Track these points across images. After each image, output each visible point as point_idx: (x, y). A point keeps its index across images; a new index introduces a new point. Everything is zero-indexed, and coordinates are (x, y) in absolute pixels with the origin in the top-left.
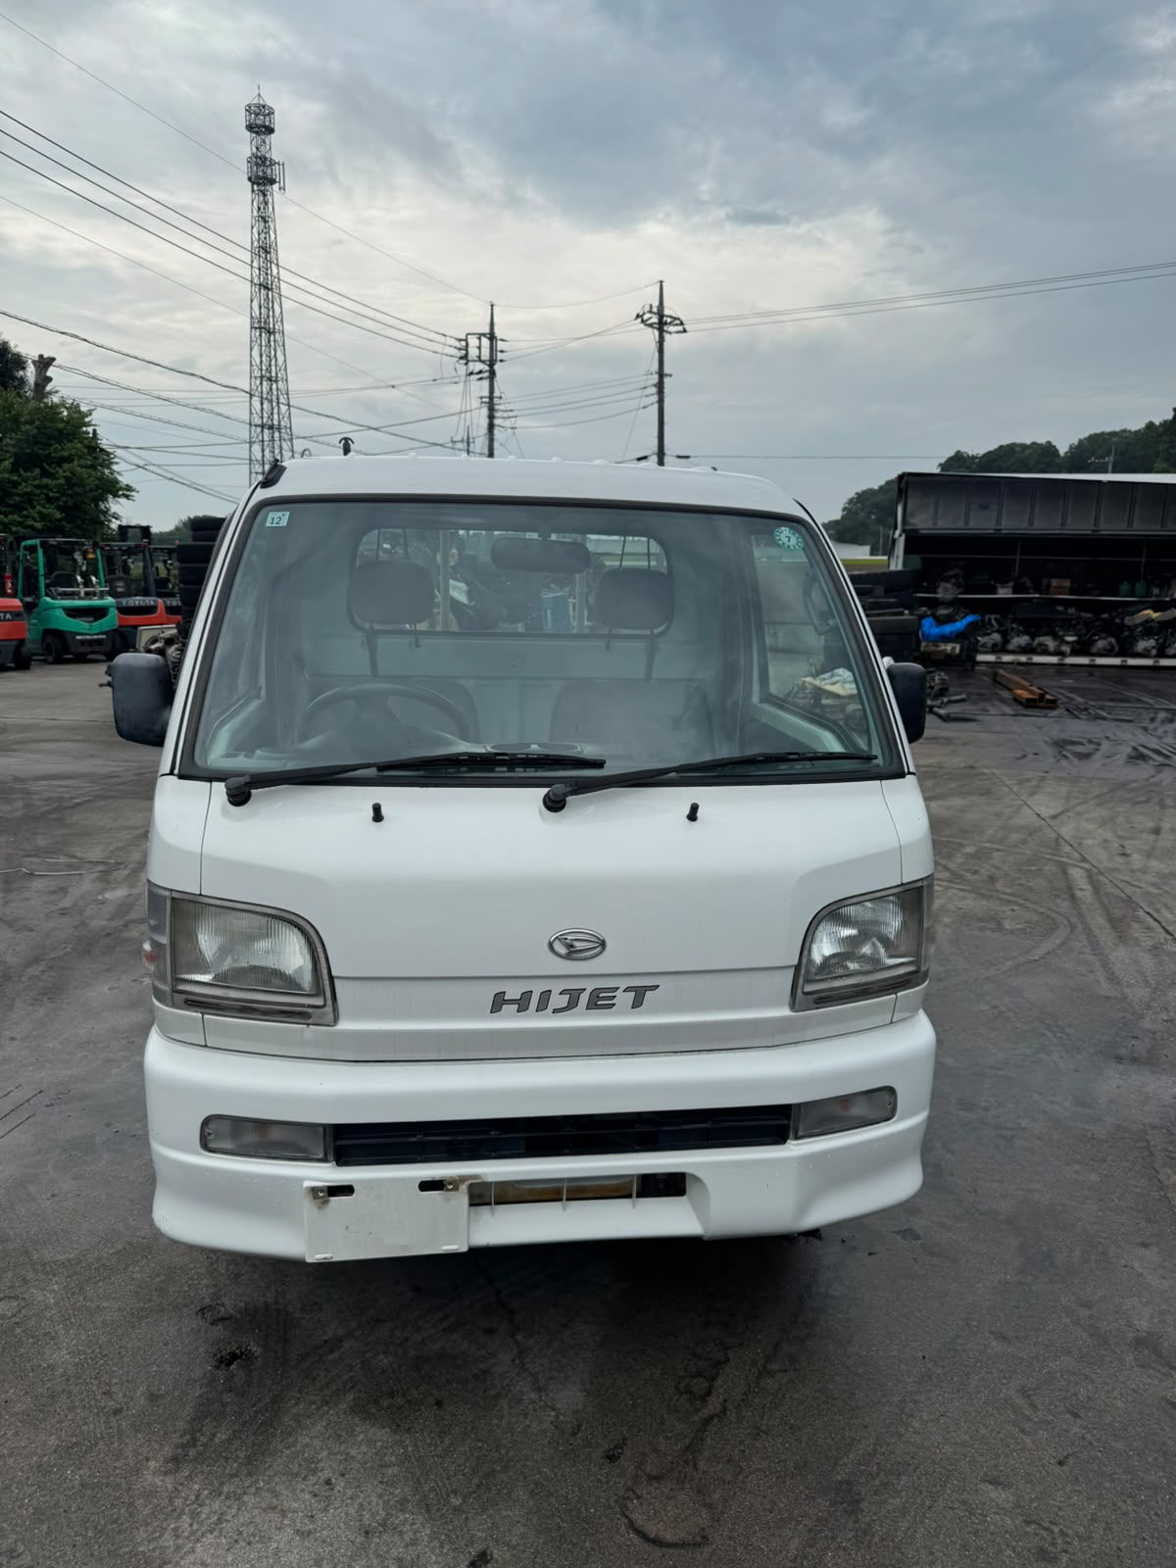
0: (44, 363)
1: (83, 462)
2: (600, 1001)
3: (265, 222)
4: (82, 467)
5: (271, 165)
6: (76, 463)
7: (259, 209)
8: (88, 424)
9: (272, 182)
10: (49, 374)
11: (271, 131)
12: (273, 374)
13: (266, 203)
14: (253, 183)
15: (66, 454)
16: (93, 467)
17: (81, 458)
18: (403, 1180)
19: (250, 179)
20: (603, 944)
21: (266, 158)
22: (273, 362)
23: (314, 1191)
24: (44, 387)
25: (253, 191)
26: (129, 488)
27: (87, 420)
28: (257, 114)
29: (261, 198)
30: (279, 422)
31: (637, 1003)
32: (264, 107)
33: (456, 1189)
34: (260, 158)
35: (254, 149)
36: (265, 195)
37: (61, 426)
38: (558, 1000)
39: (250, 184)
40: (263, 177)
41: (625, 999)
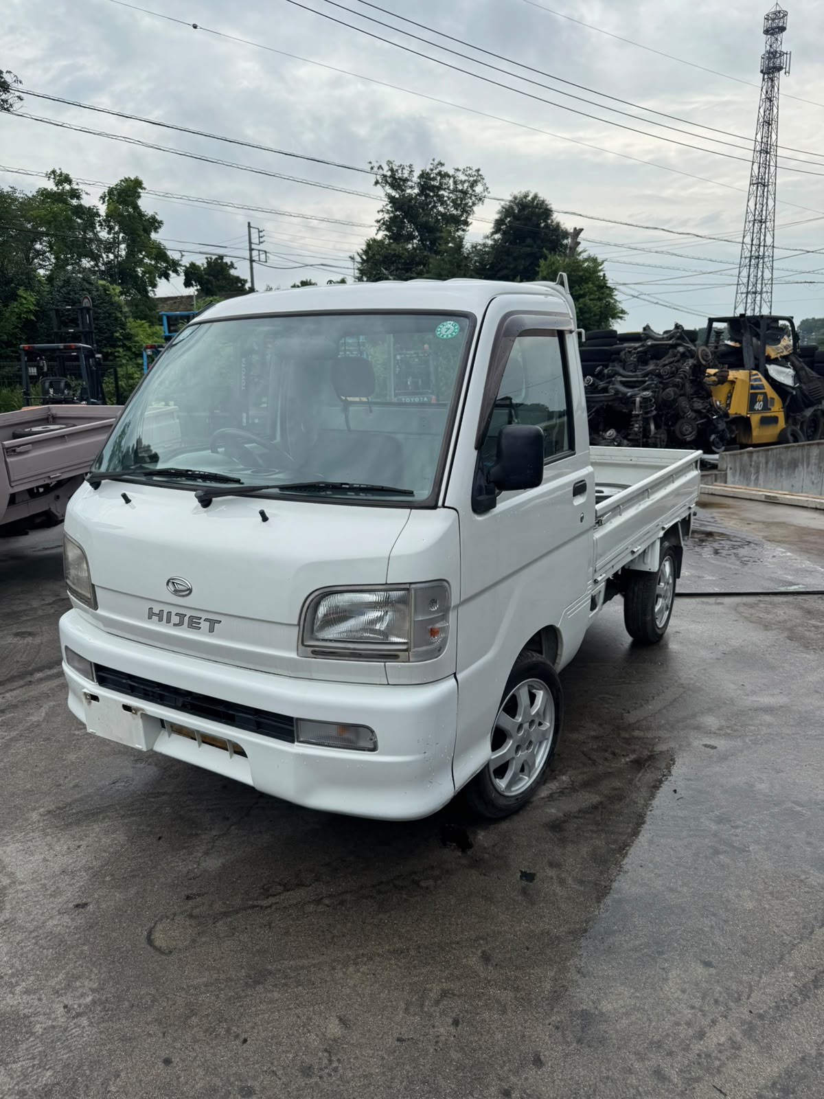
0: (578, 232)
1: (592, 297)
2: (194, 624)
3: (771, 101)
4: (591, 300)
5: (780, 56)
6: (587, 297)
7: (767, 92)
8: (601, 270)
9: (780, 69)
10: (579, 240)
11: (783, 29)
12: (764, 218)
13: (773, 87)
14: (764, 74)
15: (582, 292)
16: (600, 299)
17: (591, 294)
18: (115, 701)
19: (762, 71)
20: (190, 590)
21: (776, 52)
22: (764, 208)
23: (86, 694)
24: (575, 249)
25: (764, 80)
26: (623, 312)
27: (600, 268)
28: (773, 20)
29: (770, 84)
30: (764, 253)
31: (211, 630)
32: (779, 12)
33: (136, 713)
34: (772, 53)
35: (768, 47)
36: (772, 81)
37: (581, 274)
38: (175, 619)
39: (762, 75)
40: (772, 67)
41: (205, 626)
